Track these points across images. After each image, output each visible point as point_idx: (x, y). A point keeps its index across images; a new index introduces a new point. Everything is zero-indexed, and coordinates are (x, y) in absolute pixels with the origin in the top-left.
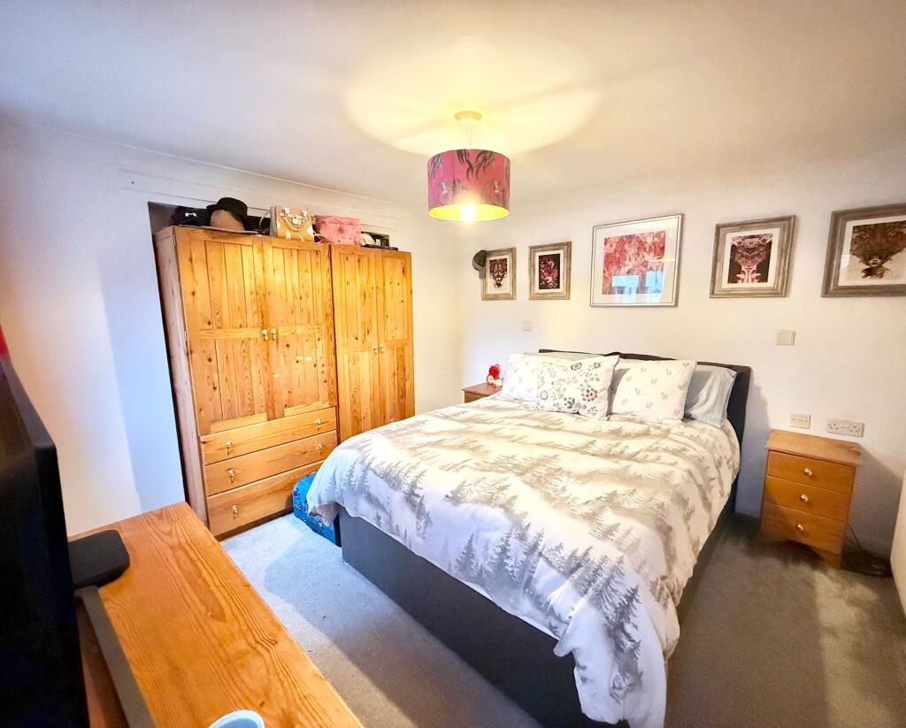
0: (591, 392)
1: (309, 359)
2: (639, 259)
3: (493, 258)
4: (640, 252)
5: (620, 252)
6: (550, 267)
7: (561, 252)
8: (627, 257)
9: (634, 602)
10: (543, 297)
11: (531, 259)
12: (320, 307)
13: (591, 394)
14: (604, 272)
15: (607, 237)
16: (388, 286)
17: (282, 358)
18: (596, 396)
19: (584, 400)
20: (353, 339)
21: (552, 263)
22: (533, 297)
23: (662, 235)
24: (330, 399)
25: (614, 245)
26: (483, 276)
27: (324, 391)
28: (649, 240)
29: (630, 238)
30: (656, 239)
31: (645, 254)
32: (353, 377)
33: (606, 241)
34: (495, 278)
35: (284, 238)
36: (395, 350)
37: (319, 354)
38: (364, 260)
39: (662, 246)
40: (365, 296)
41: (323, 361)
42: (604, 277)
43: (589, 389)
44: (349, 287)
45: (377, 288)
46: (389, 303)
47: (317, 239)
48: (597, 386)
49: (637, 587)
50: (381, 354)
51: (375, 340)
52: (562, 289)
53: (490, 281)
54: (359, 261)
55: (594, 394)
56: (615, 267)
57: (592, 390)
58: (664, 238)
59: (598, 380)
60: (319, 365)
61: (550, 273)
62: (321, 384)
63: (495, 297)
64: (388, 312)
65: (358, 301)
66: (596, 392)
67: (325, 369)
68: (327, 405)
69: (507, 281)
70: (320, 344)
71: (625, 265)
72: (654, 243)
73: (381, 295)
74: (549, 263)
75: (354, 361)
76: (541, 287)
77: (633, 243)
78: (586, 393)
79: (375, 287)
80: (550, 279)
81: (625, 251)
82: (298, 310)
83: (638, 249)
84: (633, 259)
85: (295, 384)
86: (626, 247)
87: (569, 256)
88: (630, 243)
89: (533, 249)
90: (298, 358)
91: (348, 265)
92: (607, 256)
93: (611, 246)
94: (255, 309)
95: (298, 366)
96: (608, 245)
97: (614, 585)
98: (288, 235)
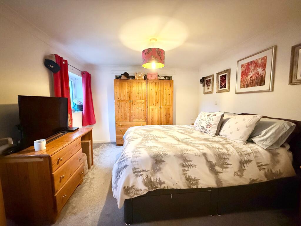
0: (209, 125)
1: (140, 108)
2: (255, 71)
3: (207, 79)
4: (256, 68)
5: (248, 69)
6: (224, 80)
7: (227, 73)
8: (250, 71)
9: (125, 168)
10: (220, 92)
11: (217, 78)
12: (143, 95)
13: (209, 126)
14: (241, 79)
15: (242, 64)
16: (164, 90)
17: (133, 107)
18: (211, 127)
19: (206, 127)
20: (153, 104)
21: (224, 78)
22: (218, 92)
23: (265, 58)
24: (145, 119)
25: (245, 67)
26: (204, 86)
27: (143, 117)
28: (260, 62)
29: (252, 62)
30: (263, 61)
31: (258, 68)
32: (152, 114)
33: (242, 66)
34: (207, 86)
35: (136, 79)
36: (166, 109)
37: (143, 107)
38: (157, 84)
39: (265, 63)
40: (157, 93)
41: (144, 109)
42: (241, 81)
43: (209, 123)
44: (152, 91)
45: (161, 91)
46: (165, 96)
47: (145, 79)
48: (212, 123)
49: (128, 165)
50: (161, 109)
51: (160, 105)
52: (227, 88)
53: (206, 87)
54: (155, 84)
55: (210, 126)
56: (246, 76)
57: (210, 124)
58: (266, 59)
59: (213, 120)
60: (142, 110)
61: (223, 82)
62: (143, 115)
63: (207, 93)
64: (164, 97)
65: (155, 94)
66: (211, 125)
67: (144, 111)
68: (144, 120)
69: (210, 87)
70: (143, 105)
71: (249, 75)
72: (262, 63)
73: (162, 93)
74: (223, 78)
75: (153, 110)
76: (221, 88)
77: (253, 64)
78: (207, 125)
79: (160, 90)
80: (223, 84)
81: (250, 69)
82: (138, 96)
83: (255, 67)
84: (253, 72)
85: (136, 114)
86: (250, 67)
87: (229, 75)
88: (251, 65)
89: (218, 74)
90: (137, 108)
91: (152, 85)
92: (243, 72)
93: (244, 68)
94: (128, 96)
95: (137, 110)
96: (243, 67)
97: (124, 162)
98: (137, 79)
